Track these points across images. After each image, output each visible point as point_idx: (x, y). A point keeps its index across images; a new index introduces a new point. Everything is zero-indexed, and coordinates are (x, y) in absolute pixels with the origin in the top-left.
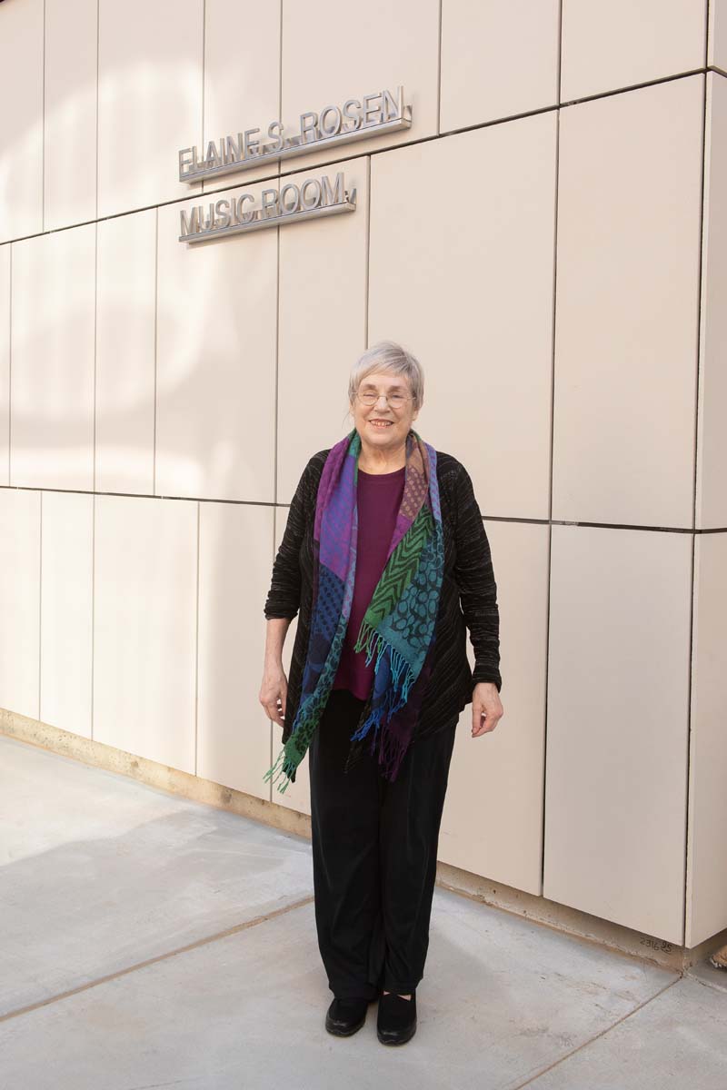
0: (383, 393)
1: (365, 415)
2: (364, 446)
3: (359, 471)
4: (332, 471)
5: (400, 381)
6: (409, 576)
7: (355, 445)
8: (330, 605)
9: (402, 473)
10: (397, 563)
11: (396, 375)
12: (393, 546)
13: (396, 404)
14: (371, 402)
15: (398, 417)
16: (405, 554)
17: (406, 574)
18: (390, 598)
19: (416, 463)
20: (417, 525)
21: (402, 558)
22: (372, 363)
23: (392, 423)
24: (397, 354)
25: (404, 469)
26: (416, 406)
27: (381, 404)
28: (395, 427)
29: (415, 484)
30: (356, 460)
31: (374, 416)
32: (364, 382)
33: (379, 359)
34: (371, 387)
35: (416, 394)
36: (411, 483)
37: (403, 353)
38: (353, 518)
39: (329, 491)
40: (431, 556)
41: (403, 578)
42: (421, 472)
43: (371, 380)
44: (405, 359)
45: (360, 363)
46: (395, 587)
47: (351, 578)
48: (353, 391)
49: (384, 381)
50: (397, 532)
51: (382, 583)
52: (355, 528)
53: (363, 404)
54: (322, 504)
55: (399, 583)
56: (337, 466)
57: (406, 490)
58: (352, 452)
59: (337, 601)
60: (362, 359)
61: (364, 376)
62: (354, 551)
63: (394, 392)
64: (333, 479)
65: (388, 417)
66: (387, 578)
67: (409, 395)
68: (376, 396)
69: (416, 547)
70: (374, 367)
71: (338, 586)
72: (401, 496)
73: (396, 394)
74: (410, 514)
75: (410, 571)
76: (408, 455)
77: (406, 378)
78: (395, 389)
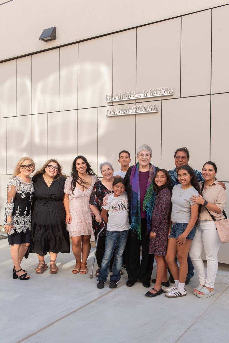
0: (145, 155)
1: (141, 160)
2: (140, 166)
3: (139, 171)
4: (133, 171)
7: (138, 166)
8: (135, 198)
9: (148, 171)
10: (149, 191)
11: (147, 151)
12: (147, 187)
13: (148, 157)
14: (142, 157)
15: (148, 160)
16: (150, 189)
18: (148, 198)
19: (151, 170)
21: (149, 190)
22: (143, 149)
24: (146, 147)
25: (149, 171)
26: (151, 157)
27: (145, 157)
28: (147, 162)
29: (151, 174)
30: (138, 169)
31: (143, 160)
32: (141, 153)
33: (144, 148)
34: (142, 154)
35: (151, 155)
36: (150, 174)
37: (148, 147)
38: (138, 181)
39: (133, 175)
41: (150, 193)
42: (152, 172)
43: (142, 152)
44: (149, 148)
45: (139, 149)
46: (149, 195)
47: (139, 192)
49: (145, 153)
50: (148, 185)
51: (146, 195)
52: (139, 182)
53: (141, 157)
54: (132, 178)
55: (150, 195)
56: (134, 170)
57: (149, 176)
58: (137, 167)
59: (136, 197)
60: (140, 148)
61: (141, 151)
62: (139, 187)
63: (147, 155)
64: (134, 173)
65: (146, 160)
66: (147, 194)
67: (150, 155)
70: (143, 150)
71: (136, 194)
72: (148, 177)
74: (150, 181)
76: (150, 168)
77: (149, 152)
78: (147, 154)
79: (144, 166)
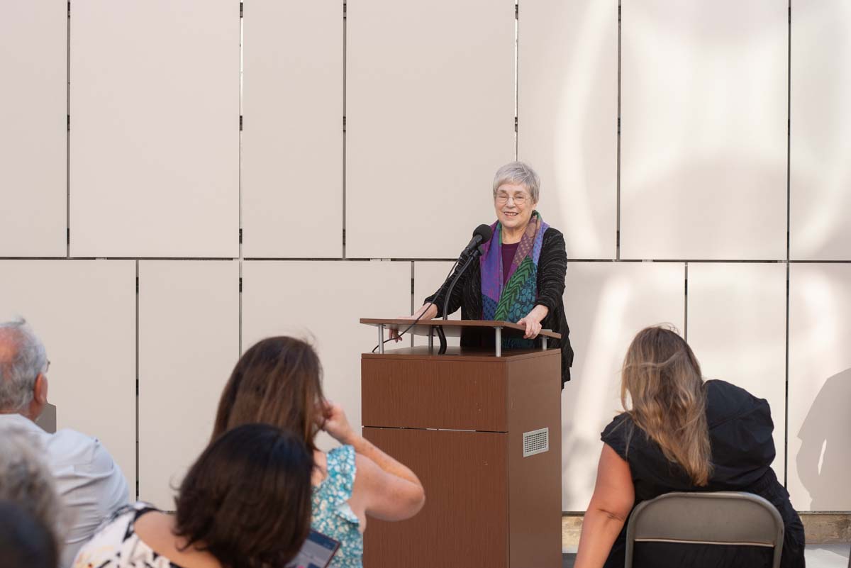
0: (511, 196)
1: (502, 210)
2: (503, 227)
5: (522, 188)
6: (513, 298)
11: (519, 184)
13: (518, 202)
14: (503, 201)
15: (521, 210)
17: (511, 297)
18: (503, 311)
20: (520, 268)
21: (509, 288)
22: (506, 177)
23: (517, 214)
27: (511, 202)
28: (519, 216)
31: (507, 210)
32: (500, 189)
33: (510, 176)
34: (504, 192)
35: (533, 195)
40: (529, 285)
41: (510, 299)
43: (505, 187)
46: (505, 304)
48: (495, 193)
49: (512, 188)
53: (501, 203)
55: (508, 302)
60: (498, 174)
61: (500, 184)
65: (515, 210)
67: (528, 196)
68: (507, 197)
69: (518, 280)
73: (518, 195)
75: (513, 295)
77: (525, 185)
78: (518, 193)
79: (512, 230)
